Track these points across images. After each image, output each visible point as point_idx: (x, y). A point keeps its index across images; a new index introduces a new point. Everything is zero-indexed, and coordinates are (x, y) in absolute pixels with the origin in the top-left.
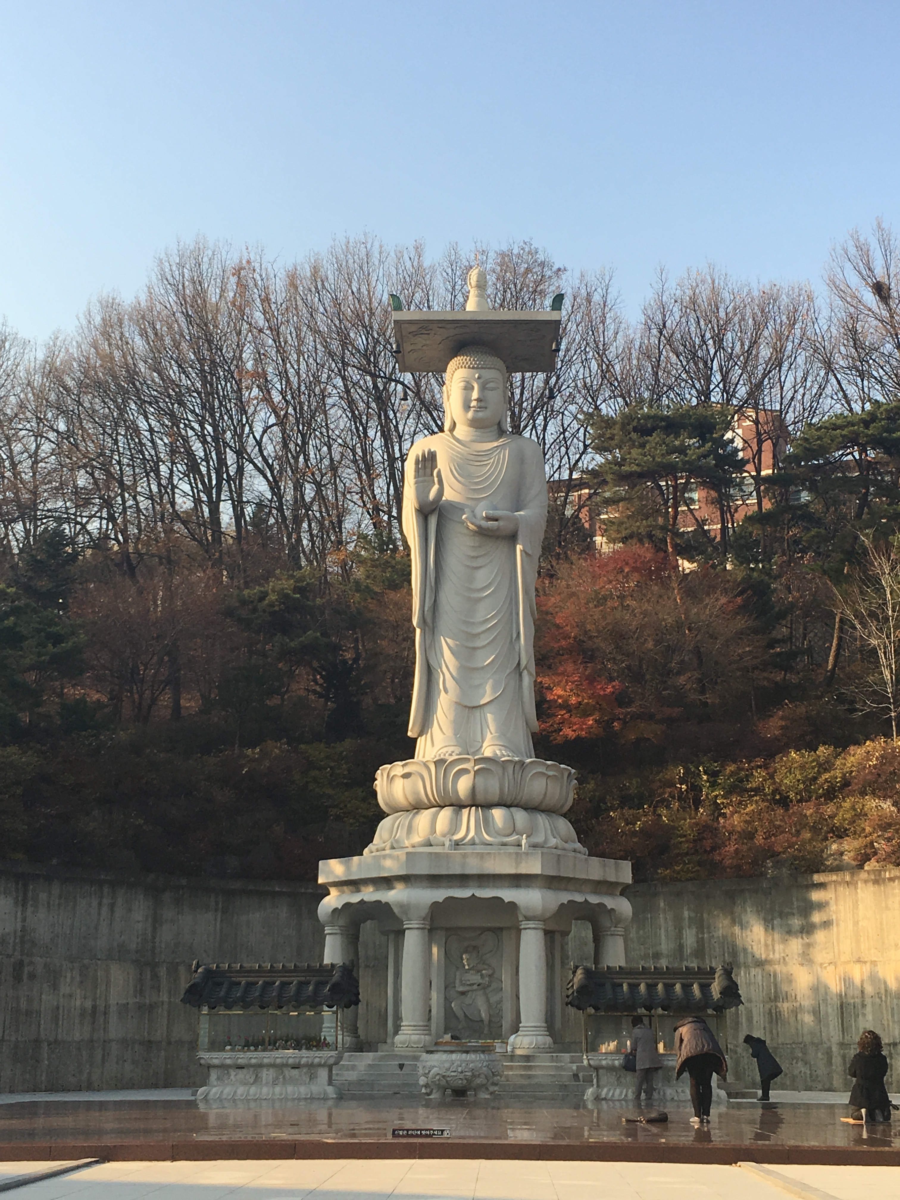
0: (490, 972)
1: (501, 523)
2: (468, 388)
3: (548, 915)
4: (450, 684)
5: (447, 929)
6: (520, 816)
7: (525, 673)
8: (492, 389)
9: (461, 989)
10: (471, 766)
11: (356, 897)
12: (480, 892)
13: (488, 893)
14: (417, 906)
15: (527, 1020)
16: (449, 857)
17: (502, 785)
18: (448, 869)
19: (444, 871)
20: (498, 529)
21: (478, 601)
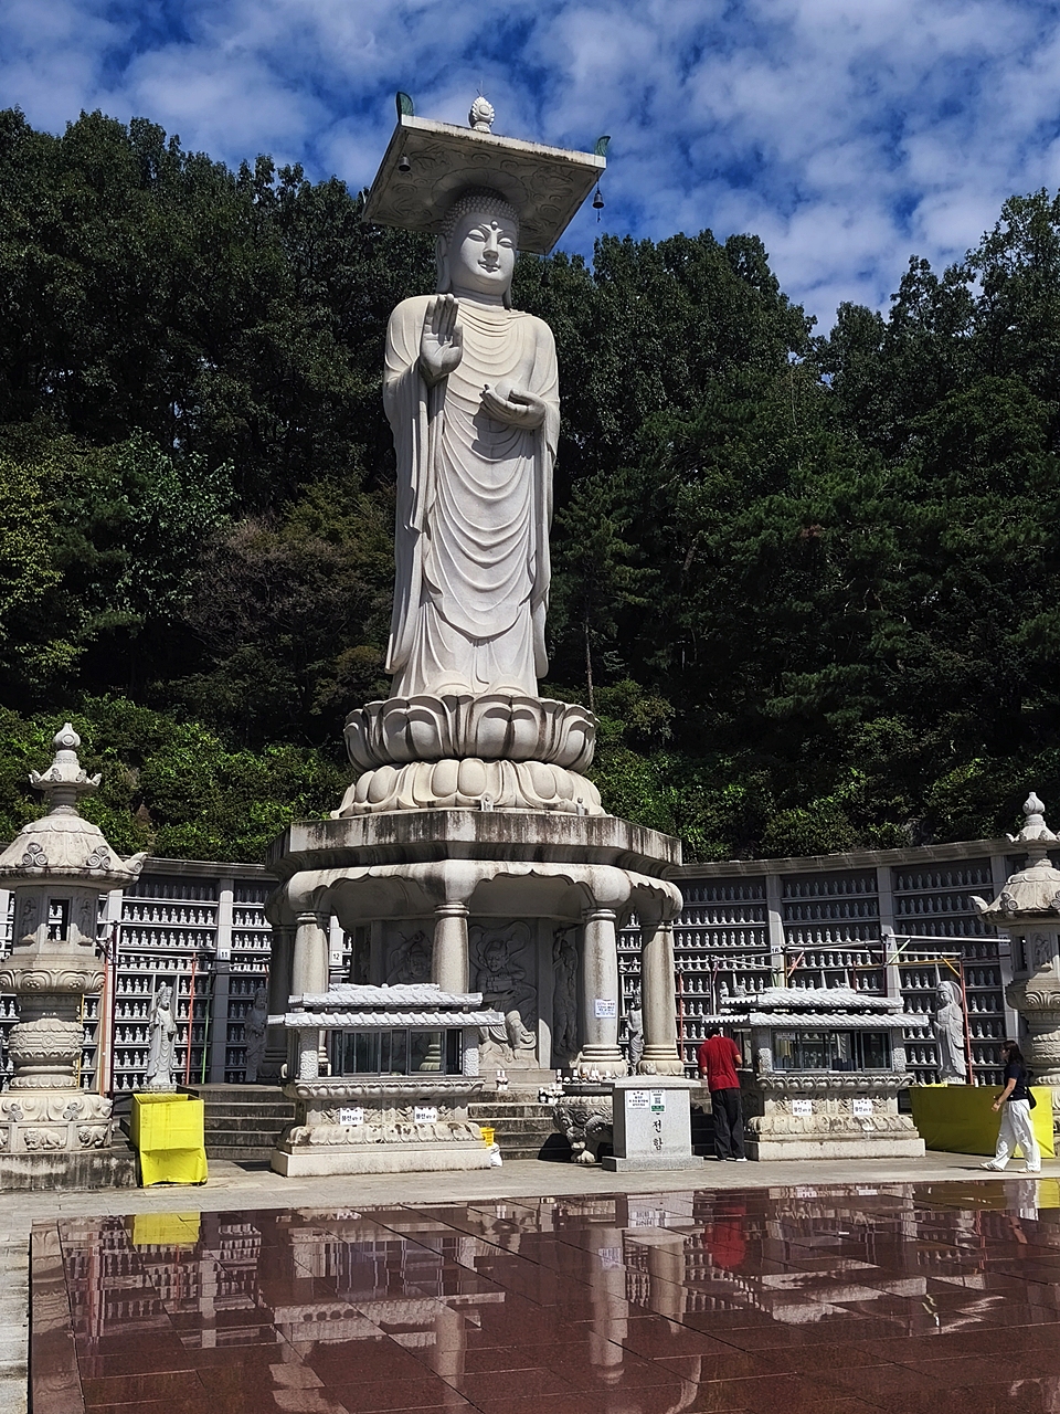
1: (529, 407)
3: (620, 900)
6: (561, 775)
10: (506, 707)
11: (355, 873)
12: (540, 868)
13: (551, 869)
14: (461, 887)
15: (599, 1040)
16: (502, 820)
17: (542, 733)
18: (500, 835)
19: (495, 839)
20: (527, 413)
21: (490, 504)
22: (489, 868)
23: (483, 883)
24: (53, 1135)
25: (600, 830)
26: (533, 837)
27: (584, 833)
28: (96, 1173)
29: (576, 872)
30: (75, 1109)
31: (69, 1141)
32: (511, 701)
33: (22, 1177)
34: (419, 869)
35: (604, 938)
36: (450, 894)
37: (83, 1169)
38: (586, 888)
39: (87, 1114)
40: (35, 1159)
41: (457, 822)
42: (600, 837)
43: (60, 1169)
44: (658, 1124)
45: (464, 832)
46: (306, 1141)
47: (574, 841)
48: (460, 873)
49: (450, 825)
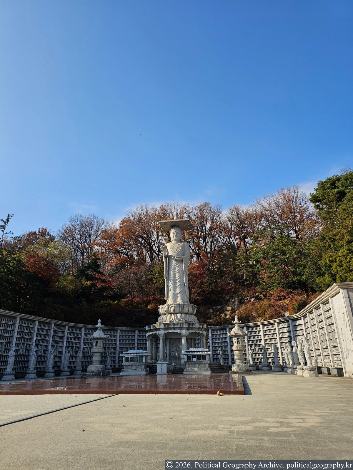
0: (178, 347)
1: (180, 258)
2: (174, 234)
4: (171, 289)
5: (170, 339)
6: (183, 315)
8: (178, 234)
9: (173, 351)
11: (152, 333)
12: (173, 331)
13: (175, 331)
14: (162, 334)
16: (168, 324)
18: (167, 327)
19: (166, 327)
21: (176, 273)
22: (166, 332)
23: (165, 334)
24: (94, 370)
25: (182, 324)
26: (172, 327)
27: (180, 325)
28: (97, 374)
29: (179, 331)
30: (98, 367)
33: (89, 375)
34: (157, 332)
36: (161, 336)
37: (96, 374)
38: (180, 334)
40: (91, 373)
41: (161, 325)
42: (182, 326)
43: (93, 374)
44: (162, 368)
46: (123, 371)
47: (178, 326)
48: (162, 332)
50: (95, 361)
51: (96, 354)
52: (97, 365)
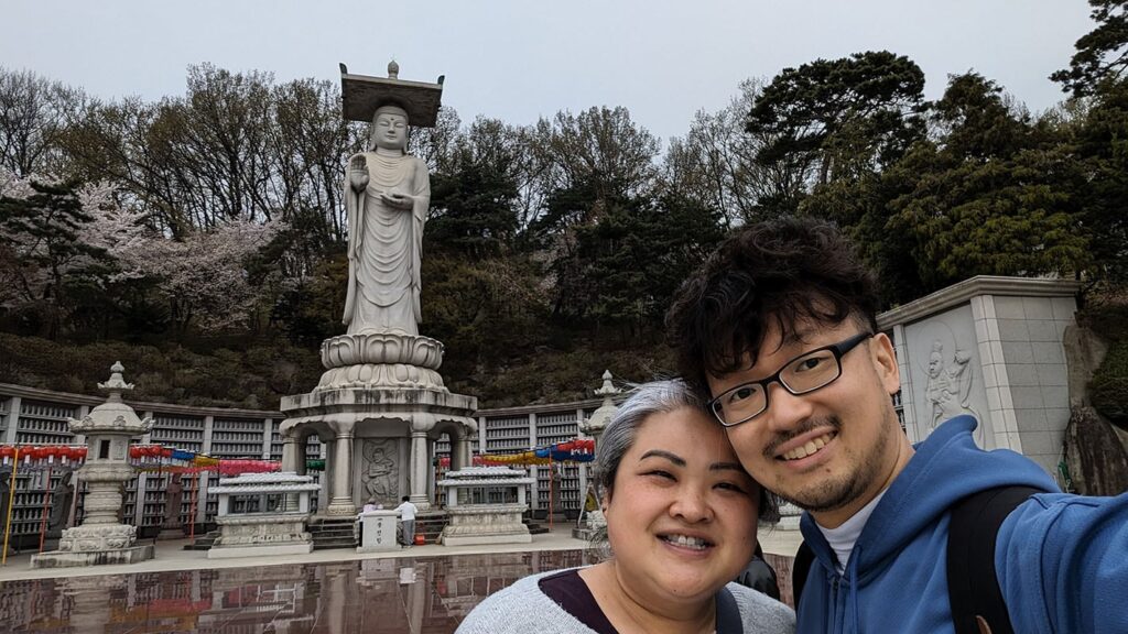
1: (404, 200)
2: (387, 125)
3: (429, 428)
5: (364, 439)
6: (412, 370)
7: (415, 288)
8: (400, 127)
9: (373, 475)
10: (382, 339)
11: (305, 420)
12: (387, 415)
13: (392, 415)
14: (346, 424)
15: (415, 493)
16: (369, 394)
17: (401, 351)
18: (367, 401)
19: (364, 402)
20: (402, 203)
21: (388, 244)
22: (361, 416)
23: (357, 424)
24: (92, 543)
26: (383, 400)
27: (408, 398)
29: (404, 416)
30: (108, 532)
31: (101, 545)
32: (385, 336)
34: (329, 418)
35: (420, 445)
36: (342, 429)
38: (409, 424)
39: (114, 533)
41: (344, 395)
42: (417, 399)
44: (379, 532)
45: (349, 399)
47: (403, 401)
48: (347, 419)
49: (341, 396)
50: (98, 511)
51: (102, 485)
52: (108, 527)
